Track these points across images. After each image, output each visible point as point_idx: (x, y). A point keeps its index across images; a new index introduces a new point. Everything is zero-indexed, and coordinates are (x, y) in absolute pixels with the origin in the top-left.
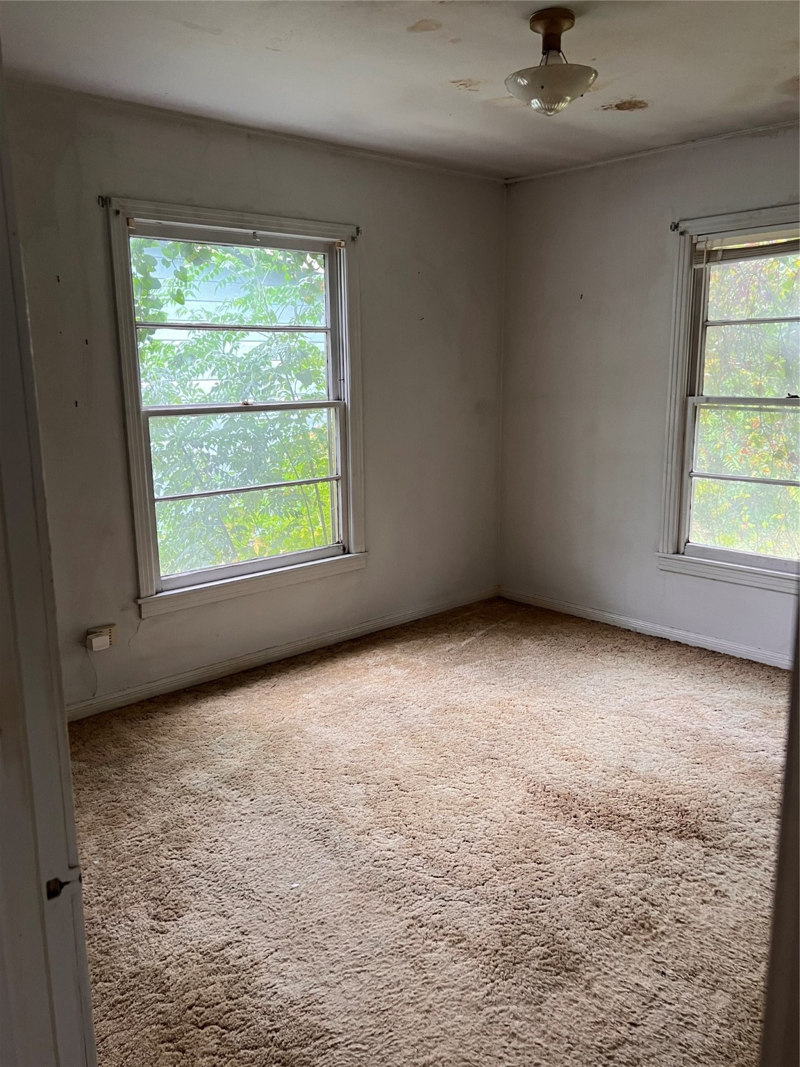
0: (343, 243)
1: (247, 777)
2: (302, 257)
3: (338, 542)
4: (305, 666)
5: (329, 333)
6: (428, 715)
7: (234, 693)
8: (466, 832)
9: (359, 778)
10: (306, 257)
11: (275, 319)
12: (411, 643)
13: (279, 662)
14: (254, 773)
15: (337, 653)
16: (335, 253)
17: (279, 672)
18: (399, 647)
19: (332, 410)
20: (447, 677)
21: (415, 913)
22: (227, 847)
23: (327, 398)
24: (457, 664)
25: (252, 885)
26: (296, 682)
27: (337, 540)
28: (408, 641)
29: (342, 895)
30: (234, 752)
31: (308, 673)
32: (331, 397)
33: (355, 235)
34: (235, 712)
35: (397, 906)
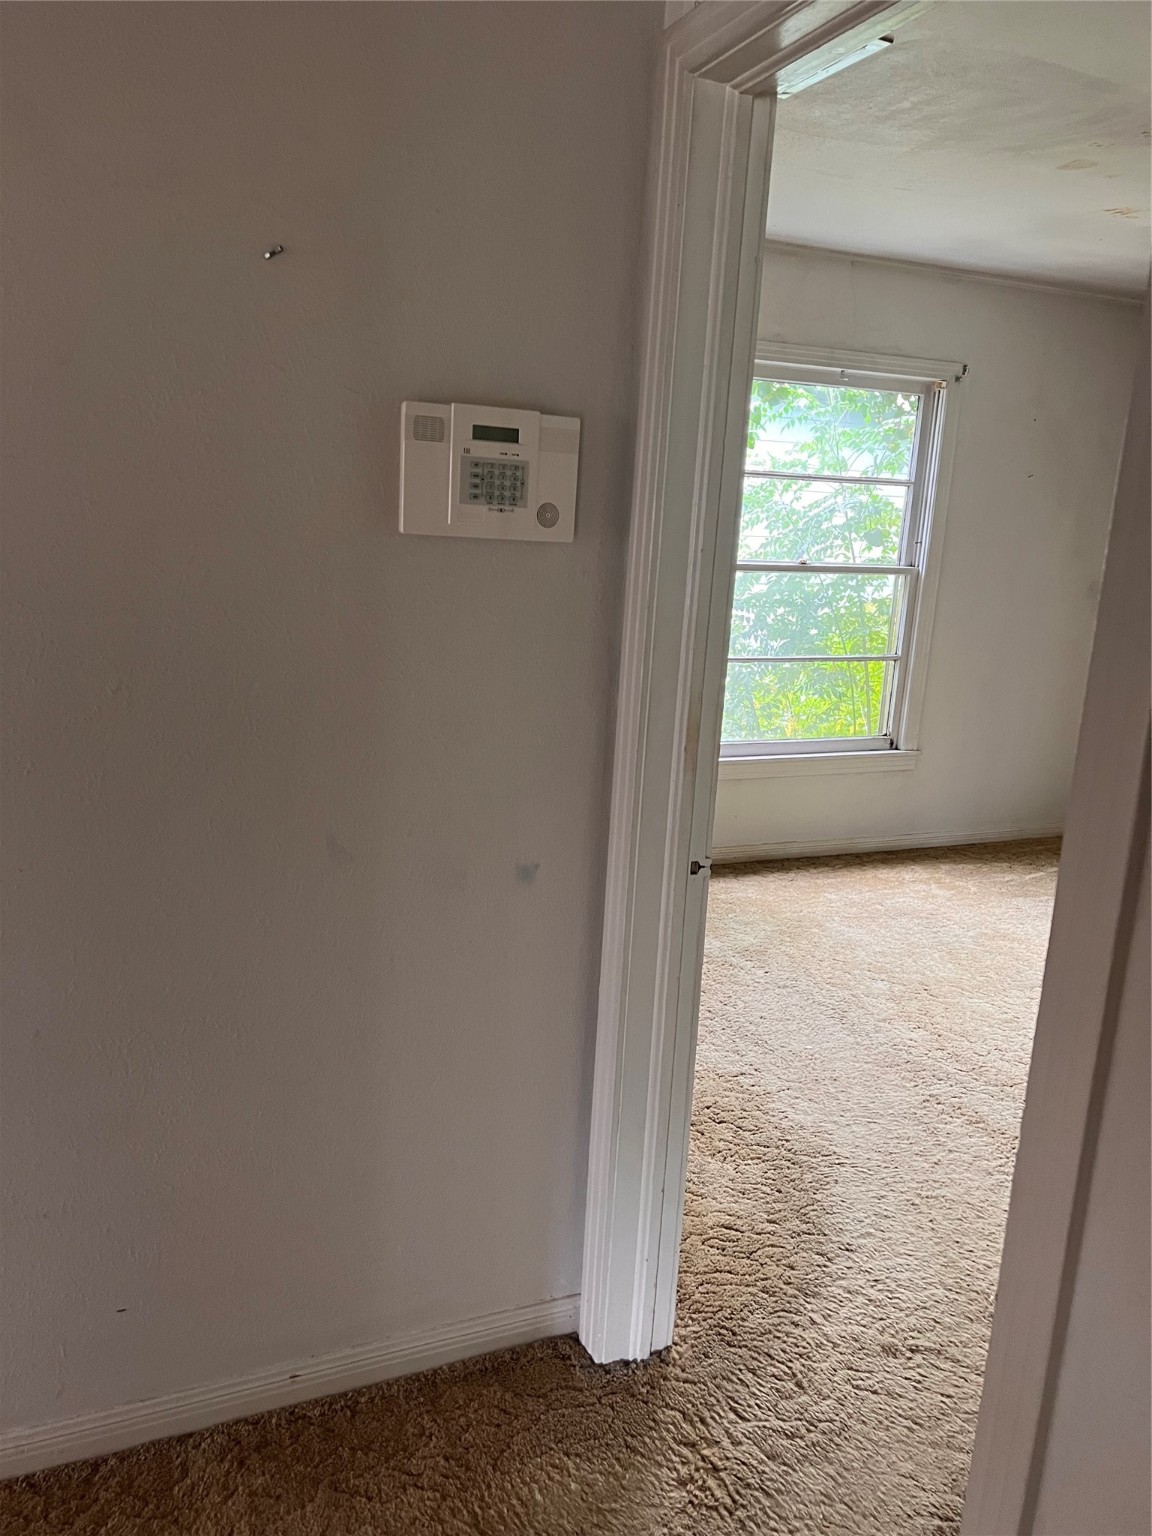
0: (944, 384)
1: (763, 952)
2: (892, 398)
3: (886, 735)
4: (827, 869)
5: (912, 487)
6: (971, 937)
7: (748, 879)
8: (1000, 1043)
9: (883, 976)
10: (896, 399)
11: (845, 468)
12: (960, 866)
13: (798, 859)
14: (770, 951)
15: (867, 862)
16: (932, 395)
17: (798, 868)
18: (945, 867)
19: (902, 578)
20: (1001, 906)
21: (934, 1092)
22: (741, 1005)
23: (897, 562)
24: (1016, 896)
25: (766, 1038)
26: (817, 881)
27: (884, 733)
28: (955, 862)
29: (857, 1065)
30: (748, 930)
31: (832, 875)
32: (903, 563)
33: (961, 374)
34: (750, 895)
35: (913, 1084)
